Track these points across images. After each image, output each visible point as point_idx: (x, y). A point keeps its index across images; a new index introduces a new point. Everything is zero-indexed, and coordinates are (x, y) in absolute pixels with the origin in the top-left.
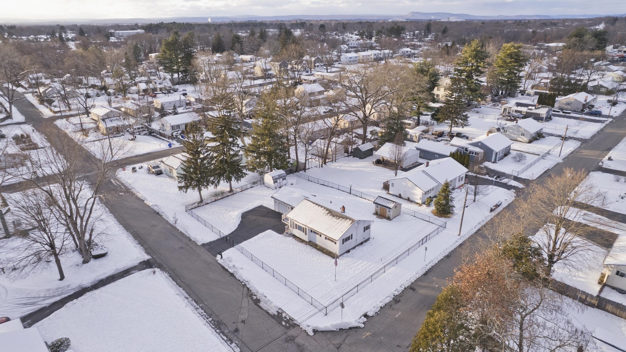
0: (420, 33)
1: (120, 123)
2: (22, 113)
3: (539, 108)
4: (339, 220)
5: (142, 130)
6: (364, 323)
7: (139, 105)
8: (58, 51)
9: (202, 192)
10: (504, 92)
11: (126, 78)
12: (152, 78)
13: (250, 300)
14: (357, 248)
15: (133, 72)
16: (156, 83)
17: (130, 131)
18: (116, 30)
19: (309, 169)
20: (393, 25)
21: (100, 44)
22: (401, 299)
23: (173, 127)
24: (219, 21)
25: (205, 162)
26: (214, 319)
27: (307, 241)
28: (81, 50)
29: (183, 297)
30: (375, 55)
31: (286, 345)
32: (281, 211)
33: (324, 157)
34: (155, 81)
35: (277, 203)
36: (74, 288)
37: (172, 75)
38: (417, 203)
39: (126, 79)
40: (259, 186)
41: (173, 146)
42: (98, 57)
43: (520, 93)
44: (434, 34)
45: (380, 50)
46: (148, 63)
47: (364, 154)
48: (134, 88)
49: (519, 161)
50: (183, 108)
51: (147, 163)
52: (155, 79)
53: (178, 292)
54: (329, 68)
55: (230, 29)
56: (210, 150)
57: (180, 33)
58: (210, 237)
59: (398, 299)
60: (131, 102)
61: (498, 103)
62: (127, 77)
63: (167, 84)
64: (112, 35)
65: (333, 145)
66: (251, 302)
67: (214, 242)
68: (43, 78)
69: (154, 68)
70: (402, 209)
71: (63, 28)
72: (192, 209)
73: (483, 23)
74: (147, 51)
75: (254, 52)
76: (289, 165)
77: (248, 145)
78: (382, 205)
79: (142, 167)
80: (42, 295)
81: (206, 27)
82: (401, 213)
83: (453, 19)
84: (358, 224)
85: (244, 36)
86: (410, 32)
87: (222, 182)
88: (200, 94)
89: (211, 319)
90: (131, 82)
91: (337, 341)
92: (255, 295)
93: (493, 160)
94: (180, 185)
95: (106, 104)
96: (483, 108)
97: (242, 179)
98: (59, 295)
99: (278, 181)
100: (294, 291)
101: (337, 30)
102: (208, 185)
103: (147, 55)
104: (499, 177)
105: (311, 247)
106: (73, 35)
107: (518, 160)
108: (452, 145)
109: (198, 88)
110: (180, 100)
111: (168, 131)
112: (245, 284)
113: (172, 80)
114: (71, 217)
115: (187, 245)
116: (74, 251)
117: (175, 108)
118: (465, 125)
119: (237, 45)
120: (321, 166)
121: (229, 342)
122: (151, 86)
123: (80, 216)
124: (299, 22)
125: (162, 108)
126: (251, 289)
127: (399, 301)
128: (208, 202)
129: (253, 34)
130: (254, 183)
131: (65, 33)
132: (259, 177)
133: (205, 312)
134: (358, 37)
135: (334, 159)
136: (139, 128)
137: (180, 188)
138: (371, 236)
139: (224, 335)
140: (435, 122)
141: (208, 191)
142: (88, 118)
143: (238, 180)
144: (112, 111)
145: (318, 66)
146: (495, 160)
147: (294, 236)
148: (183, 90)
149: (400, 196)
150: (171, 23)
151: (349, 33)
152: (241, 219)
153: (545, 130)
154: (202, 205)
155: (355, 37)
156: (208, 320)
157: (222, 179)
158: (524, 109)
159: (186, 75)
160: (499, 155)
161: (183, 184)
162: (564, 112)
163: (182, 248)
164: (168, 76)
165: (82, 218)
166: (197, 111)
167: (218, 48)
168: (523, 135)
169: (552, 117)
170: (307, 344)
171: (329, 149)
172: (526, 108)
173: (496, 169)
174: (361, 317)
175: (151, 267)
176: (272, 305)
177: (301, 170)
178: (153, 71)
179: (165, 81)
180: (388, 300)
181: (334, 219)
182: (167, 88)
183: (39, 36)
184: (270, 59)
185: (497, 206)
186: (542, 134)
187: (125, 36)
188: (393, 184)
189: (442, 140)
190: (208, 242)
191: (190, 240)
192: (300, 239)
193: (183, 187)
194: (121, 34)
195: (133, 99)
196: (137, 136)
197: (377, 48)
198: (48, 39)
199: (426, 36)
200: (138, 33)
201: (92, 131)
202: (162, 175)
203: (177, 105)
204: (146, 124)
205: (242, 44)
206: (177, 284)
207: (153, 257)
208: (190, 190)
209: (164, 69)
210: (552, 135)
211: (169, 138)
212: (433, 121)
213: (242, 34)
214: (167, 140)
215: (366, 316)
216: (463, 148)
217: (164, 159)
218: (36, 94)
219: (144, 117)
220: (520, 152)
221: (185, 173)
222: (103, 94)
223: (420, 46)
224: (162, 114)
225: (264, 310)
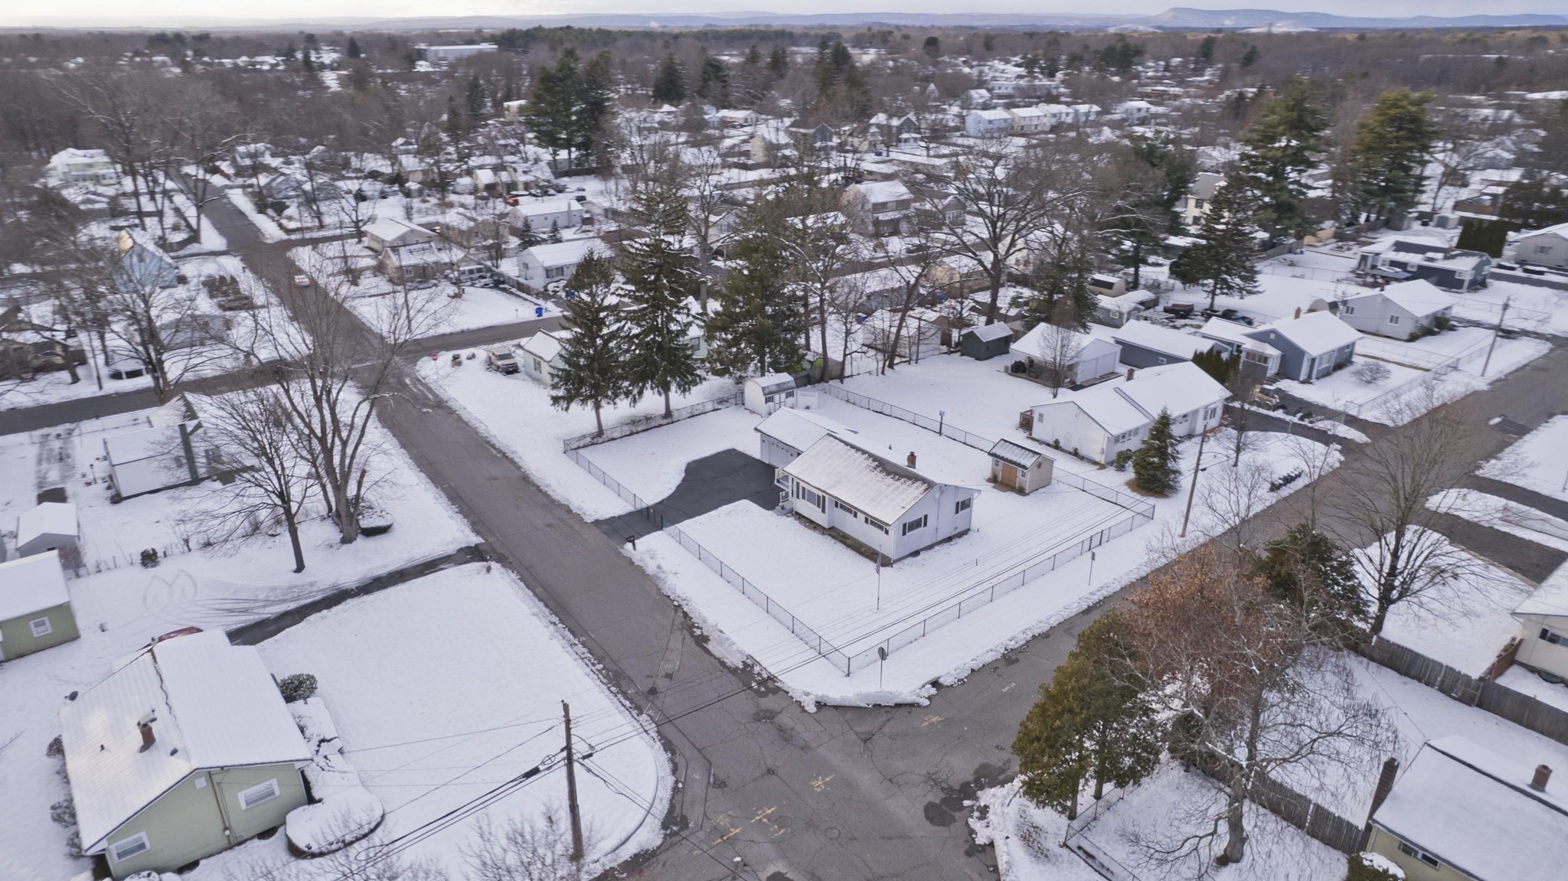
0: (1184, 65)
1: (430, 258)
2: (221, 230)
3: (1454, 257)
4: (898, 483)
5: (478, 275)
6: (929, 698)
7: (474, 220)
8: (300, 93)
9: (601, 411)
10: (1373, 217)
11: (449, 157)
12: (508, 158)
13: (688, 636)
14: (937, 548)
15: (466, 144)
16: (515, 170)
17: (451, 276)
18: (431, 45)
19: (852, 376)
20: (1113, 43)
21: (393, 77)
22: (1021, 657)
23: (549, 272)
24: (676, 27)
25: (612, 344)
26: (607, 666)
27: (826, 527)
28: (351, 91)
29: (545, 622)
30: (1054, 115)
31: (755, 726)
32: (774, 463)
33: (889, 351)
34: (514, 165)
35: (766, 444)
36: (324, 590)
37: (555, 154)
38: (1095, 463)
39: (449, 161)
40: (733, 408)
41: (545, 315)
42: (388, 108)
43: (1417, 218)
44: (1220, 66)
45: (1068, 104)
46: (502, 123)
47: (988, 349)
48: (465, 181)
49: (1369, 382)
50: (574, 229)
51: (485, 347)
52: (514, 163)
53: (535, 610)
54: (932, 145)
55: (700, 44)
56: (625, 318)
57: (579, 53)
58: (612, 507)
59: (1013, 658)
60: (458, 213)
61: (1351, 243)
62: (449, 154)
63: (544, 173)
64: (421, 55)
65: (912, 324)
66: (688, 639)
67: (620, 517)
68: (268, 153)
69: (515, 136)
70: (1055, 473)
71: (311, 40)
72: (579, 448)
73: (1362, 37)
74: (499, 95)
75: (752, 103)
76: (806, 366)
77: (712, 315)
78: (1006, 460)
79: (473, 356)
80: (262, 597)
81: (642, 39)
82: (1053, 481)
83: (1280, 28)
84: (942, 492)
85: (734, 64)
86: (1156, 59)
87: (648, 393)
88: (614, 199)
89: (600, 666)
90: (459, 167)
91: (865, 727)
92: (698, 628)
93: (1303, 377)
94: (555, 393)
95: (399, 213)
96: (1308, 255)
97: (694, 389)
98: (293, 600)
99: (777, 397)
100: (784, 625)
101: (969, 52)
102: (616, 395)
103: (498, 104)
104: (1308, 415)
105: (834, 541)
106: (335, 56)
107: (1369, 378)
108: (1205, 336)
109: (612, 184)
110: (569, 213)
111: (538, 282)
112: (680, 606)
113: (554, 165)
114: (322, 440)
115: (563, 521)
116: (323, 518)
117: (555, 229)
118: (1250, 292)
119: (714, 86)
120: (880, 370)
121: (635, 712)
122: (505, 176)
123: (341, 439)
124: (875, 29)
125: (527, 226)
126: (691, 615)
127: (1017, 660)
128: (615, 435)
129: (753, 58)
130: (721, 401)
131: (317, 50)
132: (734, 389)
133: (590, 652)
134: (1022, 71)
135: (914, 358)
136: (471, 272)
137: (556, 400)
138: (974, 525)
139: (627, 698)
140: (1178, 284)
141: (616, 411)
142: (360, 246)
143: (684, 391)
144: (412, 231)
145: (906, 140)
146: (1310, 376)
147: (799, 517)
148: (579, 190)
149: (1056, 446)
150: (561, 29)
151: (1000, 60)
152: (683, 475)
153: (1458, 311)
154: (600, 440)
155: (1012, 70)
156: (594, 669)
157: (648, 386)
158: (1415, 259)
159: (588, 155)
160: (1320, 365)
161: (561, 393)
162: (1526, 271)
163: (550, 525)
164: (546, 155)
165: (344, 444)
166: (607, 237)
167: (668, 89)
168: (1394, 319)
169: (1488, 280)
170: (799, 728)
171: (904, 332)
172: (1420, 256)
173: (1305, 398)
174: (923, 686)
175: (483, 559)
176: (735, 647)
177: (832, 379)
178: (512, 142)
179: (536, 167)
180: (990, 658)
181: (889, 480)
182: (542, 184)
183: (259, 59)
184: (788, 121)
185: (1288, 480)
186: (1447, 321)
187: (451, 58)
188: (1041, 416)
189: (1186, 325)
190: (608, 516)
191: (570, 511)
192: (812, 522)
193: (562, 398)
194: (441, 55)
195: (463, 206)
196: (468, 290)
197: (1063, 99)
198: (277, 64)
199: (1198, 71)
200: (480, 52)
201: (368, 273)
202: (517, 375)
203: (561, 223)
204: (489, 263)
205: (725, 82)
206: (535, 594)
207: (487, 541)
208: (575, 406)
209: (536, 137)
210: (1477, 324)
211: (538, 295)
212: (1172, 281)
213: (730, 58)
214: (533, 299)
215: (935, 683)
216: (1230, 344)
217: (523, 341)
218: (250, 190)
219: (485, 248)
220: (1375, 361)
221: (567, 367)
222: (395, 193)
223: (1176, 97)
224: (525, 242)
225: (715, 657)
